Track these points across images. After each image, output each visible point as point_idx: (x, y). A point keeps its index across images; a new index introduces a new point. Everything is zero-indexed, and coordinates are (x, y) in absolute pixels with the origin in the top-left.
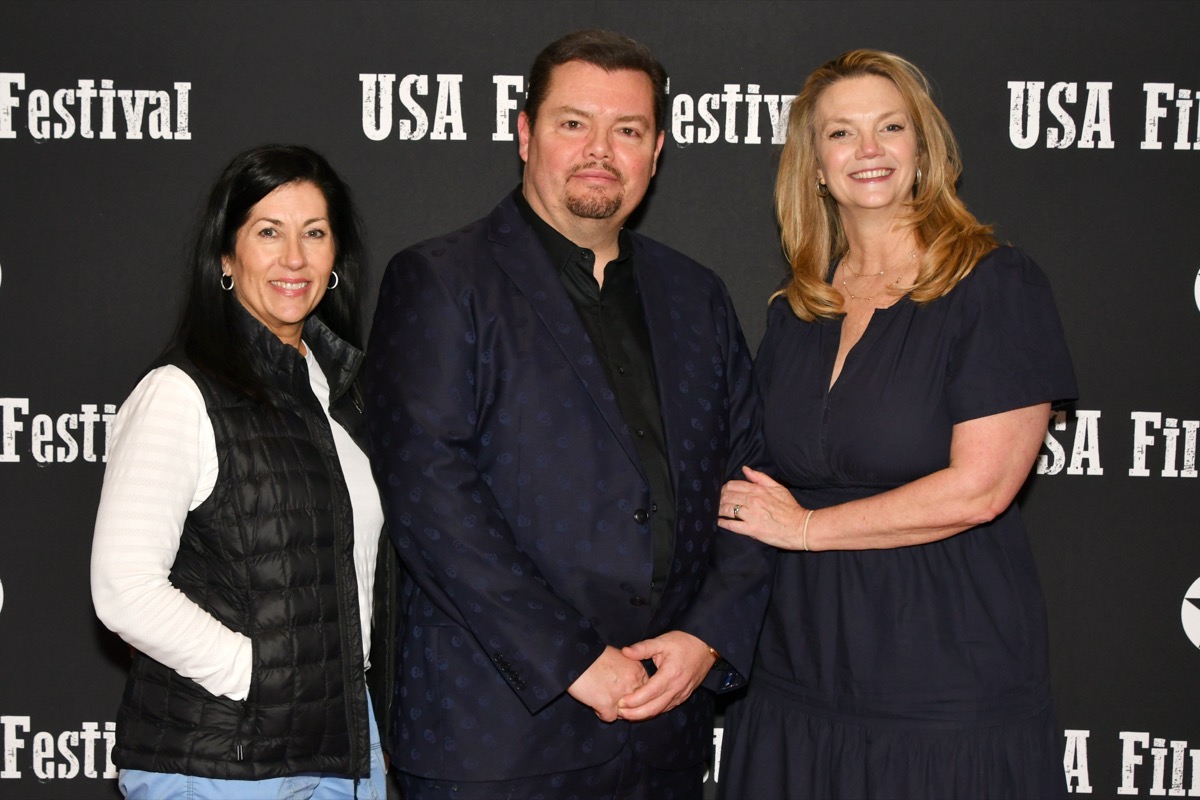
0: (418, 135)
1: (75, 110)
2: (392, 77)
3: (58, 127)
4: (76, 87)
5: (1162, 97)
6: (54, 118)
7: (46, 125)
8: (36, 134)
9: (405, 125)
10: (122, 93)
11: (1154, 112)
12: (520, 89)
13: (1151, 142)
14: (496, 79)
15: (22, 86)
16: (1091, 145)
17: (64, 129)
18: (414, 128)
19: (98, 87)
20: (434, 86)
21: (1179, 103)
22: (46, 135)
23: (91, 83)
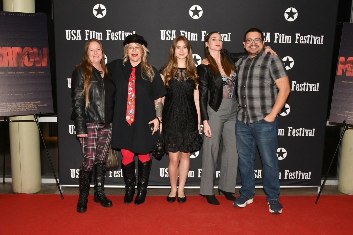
0: (169, 39)
1: (118, 35)
2: (165, 31)
3: (116, 38)
4: (118, 32)
5: (277, 35)
6: (115, 37)
7: (114, 38)
8: (112, 39)
9: (167, 38)
10: (125, 33)
11: (276, 37)
12: (184, 33)
13: (276, 41)
14: (181, 31)
15: (110, 32)
16: (267, 42)
17: (117, 38)
18: (168, 38)
19: (122, 32)
20: (171, 32)
21: (280, 36)
22: (114, 39)
23: (121, 31)
